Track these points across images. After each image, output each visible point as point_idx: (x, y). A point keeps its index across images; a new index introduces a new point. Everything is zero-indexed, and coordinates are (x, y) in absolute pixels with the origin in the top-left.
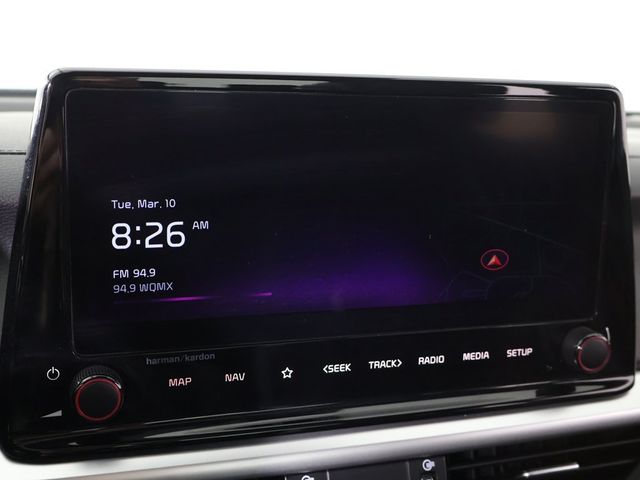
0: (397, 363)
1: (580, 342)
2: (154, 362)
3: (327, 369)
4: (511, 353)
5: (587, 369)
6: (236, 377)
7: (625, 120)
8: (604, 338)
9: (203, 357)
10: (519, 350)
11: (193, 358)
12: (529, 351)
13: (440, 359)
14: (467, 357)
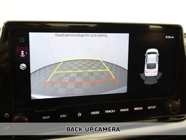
0: (114, 111)
1: (171, 104)
2: (38, 111)
3: (92, 113)
4: (149, 108)
5: (173, 112)
6: (64, 116)
7: (184, 36)
8: (178, 103)
9: (53, 110)
10: (152, 107)
11: (50, 110)
12: (155, 107)
13: (127, 110)
14: (135, 109)
